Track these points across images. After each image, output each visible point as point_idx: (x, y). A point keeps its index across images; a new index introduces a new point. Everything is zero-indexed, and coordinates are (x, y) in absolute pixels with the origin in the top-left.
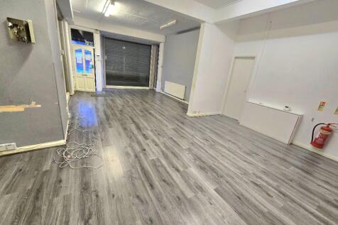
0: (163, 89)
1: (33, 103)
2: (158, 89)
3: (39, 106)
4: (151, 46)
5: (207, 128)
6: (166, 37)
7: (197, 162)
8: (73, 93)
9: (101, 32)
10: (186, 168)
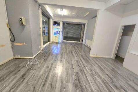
0: (85, 43)
1: (25, 43)
2: (83, 43)
3: (26, 44)
4: (82, 25)
5: (97, 64)
6: (88, 20)
7: (76, 81)
8: (51, 42)
9: (62, 21)
10: (67, 82)
